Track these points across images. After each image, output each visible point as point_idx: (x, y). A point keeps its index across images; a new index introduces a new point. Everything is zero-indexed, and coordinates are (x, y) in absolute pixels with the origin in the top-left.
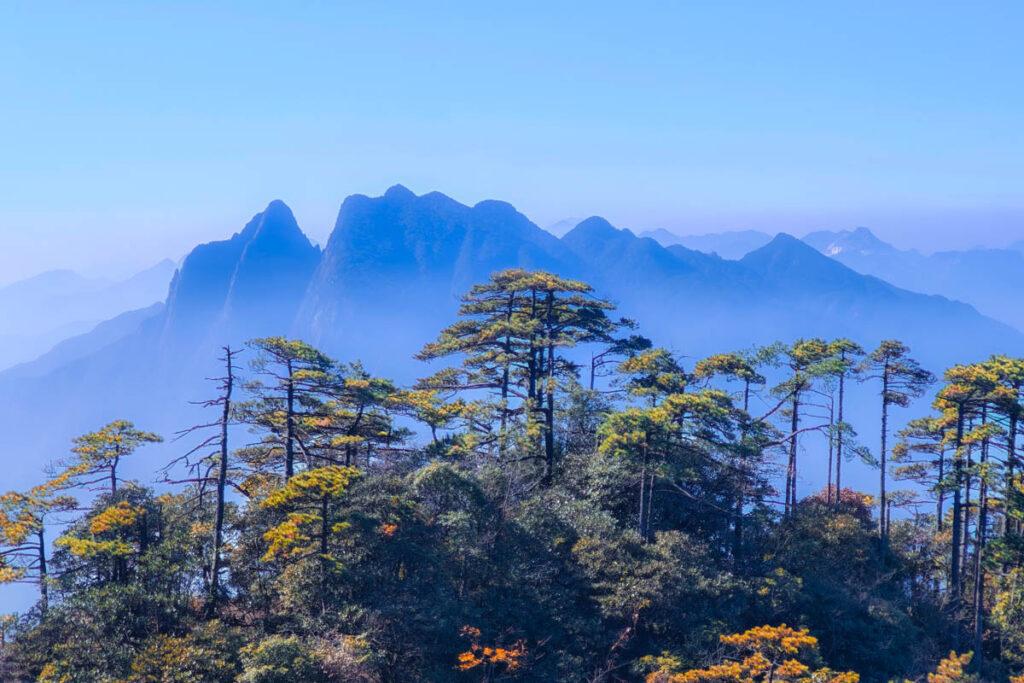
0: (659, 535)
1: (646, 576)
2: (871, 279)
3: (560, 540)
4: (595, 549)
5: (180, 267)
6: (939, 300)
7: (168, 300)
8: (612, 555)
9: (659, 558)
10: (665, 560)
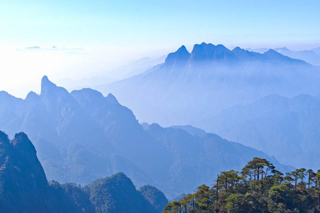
0: (279, 203)
1: (278, 211)
2: (286, 57)
3: (265, 204)
4: (270, 206)
5: (167, 57)
6: (298, 60)
7: (165, 62)
8: (273, 208)
9: (279, 208)
10: (280, 208)
